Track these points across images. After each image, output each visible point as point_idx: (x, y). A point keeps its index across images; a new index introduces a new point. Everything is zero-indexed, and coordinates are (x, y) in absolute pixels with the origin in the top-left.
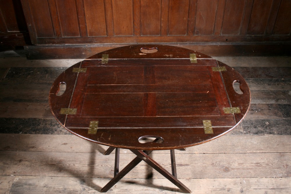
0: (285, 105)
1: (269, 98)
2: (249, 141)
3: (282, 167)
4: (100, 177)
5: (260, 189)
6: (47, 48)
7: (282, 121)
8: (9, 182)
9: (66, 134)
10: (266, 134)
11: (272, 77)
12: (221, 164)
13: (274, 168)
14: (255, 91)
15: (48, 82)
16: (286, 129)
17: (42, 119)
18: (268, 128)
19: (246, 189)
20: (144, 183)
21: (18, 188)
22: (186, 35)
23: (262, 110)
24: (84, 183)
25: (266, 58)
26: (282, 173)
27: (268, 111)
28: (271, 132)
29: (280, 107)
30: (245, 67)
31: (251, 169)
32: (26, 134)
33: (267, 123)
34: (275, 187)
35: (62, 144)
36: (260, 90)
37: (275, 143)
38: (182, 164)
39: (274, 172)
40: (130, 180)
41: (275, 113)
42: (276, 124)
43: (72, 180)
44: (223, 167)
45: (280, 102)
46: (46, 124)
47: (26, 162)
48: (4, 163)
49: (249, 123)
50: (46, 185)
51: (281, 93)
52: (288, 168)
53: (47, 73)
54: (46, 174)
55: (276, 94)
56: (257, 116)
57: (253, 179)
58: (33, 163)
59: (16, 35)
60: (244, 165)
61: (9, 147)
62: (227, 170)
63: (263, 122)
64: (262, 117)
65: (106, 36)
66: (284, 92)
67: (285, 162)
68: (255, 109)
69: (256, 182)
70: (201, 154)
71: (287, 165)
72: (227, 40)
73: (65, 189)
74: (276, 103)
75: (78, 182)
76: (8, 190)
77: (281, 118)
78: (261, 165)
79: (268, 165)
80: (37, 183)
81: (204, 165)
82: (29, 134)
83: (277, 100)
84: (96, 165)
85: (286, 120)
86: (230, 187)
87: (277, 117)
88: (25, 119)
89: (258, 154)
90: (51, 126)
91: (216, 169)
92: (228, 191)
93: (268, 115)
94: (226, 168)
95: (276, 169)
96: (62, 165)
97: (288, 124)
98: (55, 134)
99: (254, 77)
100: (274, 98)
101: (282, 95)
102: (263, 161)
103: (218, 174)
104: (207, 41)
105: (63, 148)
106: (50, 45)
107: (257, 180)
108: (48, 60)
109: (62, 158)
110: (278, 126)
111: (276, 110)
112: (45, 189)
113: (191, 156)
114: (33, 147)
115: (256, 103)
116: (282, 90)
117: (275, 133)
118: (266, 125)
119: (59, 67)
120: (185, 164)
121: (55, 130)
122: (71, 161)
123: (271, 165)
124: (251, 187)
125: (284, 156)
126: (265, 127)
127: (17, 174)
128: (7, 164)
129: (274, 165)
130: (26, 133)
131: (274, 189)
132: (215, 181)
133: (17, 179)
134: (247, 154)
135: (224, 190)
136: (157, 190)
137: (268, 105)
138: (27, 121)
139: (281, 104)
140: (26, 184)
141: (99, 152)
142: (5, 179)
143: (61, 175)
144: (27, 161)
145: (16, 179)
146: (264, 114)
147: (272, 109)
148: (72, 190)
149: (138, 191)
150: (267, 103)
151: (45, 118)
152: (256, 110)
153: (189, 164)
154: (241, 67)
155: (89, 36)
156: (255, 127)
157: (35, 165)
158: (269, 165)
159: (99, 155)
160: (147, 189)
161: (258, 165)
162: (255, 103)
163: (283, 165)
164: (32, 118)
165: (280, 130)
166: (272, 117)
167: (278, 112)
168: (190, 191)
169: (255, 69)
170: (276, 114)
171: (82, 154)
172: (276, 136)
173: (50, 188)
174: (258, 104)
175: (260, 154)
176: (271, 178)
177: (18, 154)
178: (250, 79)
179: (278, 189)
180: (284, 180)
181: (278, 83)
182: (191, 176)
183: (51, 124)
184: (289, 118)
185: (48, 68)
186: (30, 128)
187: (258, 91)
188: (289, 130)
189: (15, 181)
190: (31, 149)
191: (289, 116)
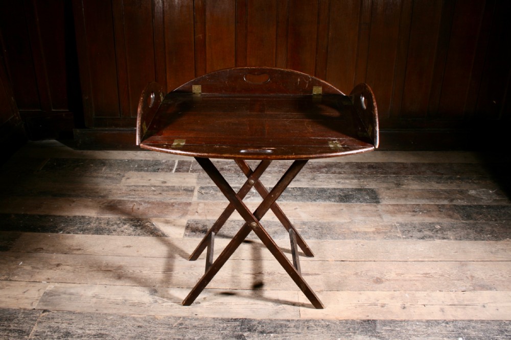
0: (463, 206)
1: (439, 198)
2: (411, 247)
3: (465, 279)
4: (180, 287)
5: (432, 305)
6: (107, 132)
7: (461, 225)
8: (39, 290)
9: (130, 235)
10: (437, 239)
11: (443, 174)
12: (370, 274)
13: (453, 280)
14: (417, 190)
15: (106, 175)
16: (468, 234)
17: (94, 218)
18: (439, 232)
19: (411, 305)
20: (250, 295)
21: (52, 297)
23: (430, 211)
24: (155, 294)
25: (431, 152)
26: (466, 286)
27: (437, 212)
28: (445, 236)
29: (456, 208)
31: (417, 280)
32: (68, 234)
33: (438, 227)
34: (456, 303)
35: (124, 247)
36: (424, 189)
37: (452, 250)
38: (310, 273)
39: (453, 284)
40: (228, 291)
41: (448, 215)
42: (452, 228)
43: (137, 290)
44: (372, 278)
45: (455, 203)
46: (100, 223)
47: (67, 267)
48: (33, 268)
49: (410, 226)
50: (96, 295)
51: (457, 192)
52: (474, 280)
53: (104, 166)
54: (98, 282)
55: (448, 193)
56: (421, 218)
57: (420, 292)
58: (78, 268)
59: (64, 115)
60: (405, 275)
61: (42, 249)
62: (379, 280)
63: (432, 225)
64: (428, 220)
66: (461, 191)
67: (469, 272)
68: (418, 210)
69: (425, 296)
70: (337, 262)
71: (472, 277)
73: (126, 301)
74: (451, 204)
75: (147, 292)
76: (37, 300)
77: (458, 221)
78: (431, 275)
79: (442, 276)
80: (82, 292)
81: (342, 275)
82: (74, 234)
83: (452, 200)
84: (176, 272)
85: (466, 223)
86: (385, 302)
87: (453, 220)
88: (68, 217)
89: (426, 262)
90: (107, 226)
91: (361, 280)
92: (382, 307)
93: (439, 217)
94: (377, 278)
95: (456, 281)
96: (123, 271)
97: (471, 229)
98: (113, 235)
99: (414, 174)
100: (446, 198)
101: (458, 195)
102: (433, 271)
103: (364, 286)
105: (125, 251)
106: (111, 128)
107: (427, 294)
109: (122, 264)
110: (454, 230)
111: (451, 212)
112: (94, 300)
113: (322, 264)
114: (79, 249)
115: (420, 204)
116: (459, 189)
117: (451, 238)
118: (436, 229)
119: (123, 159)
120: (314, 273)
121: (114, 231)
122: (137, 267)
123: (448, 277)
124: (417, 303)
125: (466, 265)
126: (434, 231)
127: (52, 280)
128: (38, 268)
129: (451, 276)
130: (69, 233)
131: (454, 305)
132: (361, 294)
133: (51, 287)
134: (409, 262)
135: (375, 305)
136: (270, 304)
137: (438, 205)
138: (71, 220)
139: (457, 204)
140: (65, 293)
141: (181, 257)
142: (33, 286)
143: (119, 283)
144: (68, 265)
145: (49, 286)
146: (433, 216)
147: (444, 211)
148: (136, 301)
149: (240, 305)
150: (437, 203)
151: (99, 216)
152: (421, 211)
153: (320, 273)
154: (395, 163)
156: (420, 231)
157: (80, 271)
159: (180, 260)
160: (255, 303)
161: (428, 275)
162: (417, 203)
163: (467, 277)
164: (79, 216)
165: (458, 235)
166: (445, 219)
167: (453, 214)
168: (323, 305)
169: (416, 166)
170: (451, 216)
171: (155, 259)
172: (453, 241)
173: (102, 299)
174: (422, 205)
175: (430, 263)
176: (448, 292)
177: (54, 257)
178: (409, 176)
179: (461, 305)
180: (469, 294)
181: (452, 181)
182: (323, 288)
183: (108, 223)
184: (471, 221)
185: (106, 160)
186: (76, 227)
187: (422, 189)
188: (472, 235)
189: (48, 288)
190: (75, 252)
191: (472, 219)
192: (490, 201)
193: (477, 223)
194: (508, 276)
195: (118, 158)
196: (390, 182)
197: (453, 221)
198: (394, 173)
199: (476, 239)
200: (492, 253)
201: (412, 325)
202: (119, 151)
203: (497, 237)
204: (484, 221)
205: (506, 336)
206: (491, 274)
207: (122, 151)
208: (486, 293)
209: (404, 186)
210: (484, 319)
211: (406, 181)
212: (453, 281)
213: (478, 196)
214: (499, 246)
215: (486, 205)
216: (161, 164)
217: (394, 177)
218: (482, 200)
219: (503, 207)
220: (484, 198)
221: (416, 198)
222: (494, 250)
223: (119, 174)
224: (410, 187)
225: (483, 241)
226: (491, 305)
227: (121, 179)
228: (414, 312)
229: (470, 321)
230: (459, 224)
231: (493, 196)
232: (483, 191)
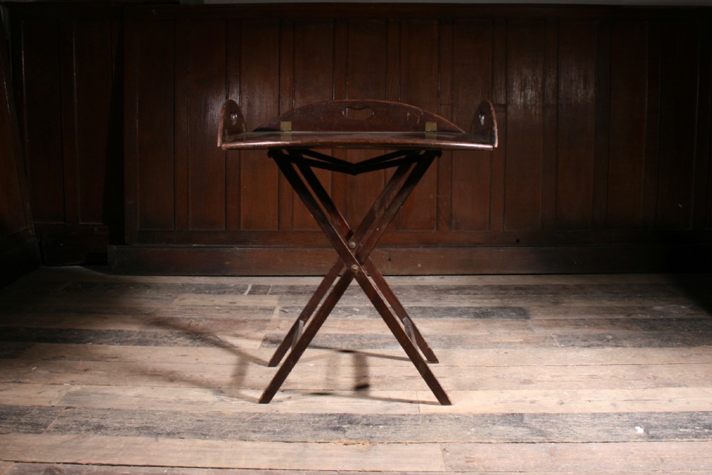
0: (645, 319)
1: (611, 314)
2: (572, 354)
3: (645, 379)
4: (254, 388)
5: (601, 401)
6: (154, 249)
7: (642, 335)
8: (59, 391)
9: (185, 346)
10: (608, 347)
11: (618, 293)
12: (515, 376)
13: (629, 380)
14: (582, 307)
15: (151, 297)
16: (651, 343)
17: (135, 331)
18: (611, 341)
19: (571, 401)
20: (351, 395)
21: (78, 397)
22: (435, 230)
23: (598, 324)
24: (221, 394)
25: (603, 275)
26: (646, 385)
27: (609, 325)
28: (619, 345)
29: (636, 321)
30: (561, 285)
31: (580, 381)
33: (610, 337)
34: (633, 399)
35: (178, 356)
36: (591, 306)
37: (628, 355)
39: (630, 383)
40: (322, 391)
41: (624, 327)
42: (629, 338)
43: (196, 391)
44: (519, 379)
45: (634, 317)
46: (144, 336)
47: (99, 371)
48: (52, 372)
49: (571, 337)
50: (139, 395)
51: (637, 308)
52: (657, 380)
53: (149, 289)
54: (141, 383)
55: (625, 309)
56: (587, 331)
57: (584, 390)
58: (114, 373)
60: (564, 377)
61: (64, 357)
62: (528, 382)
63: (601, 336)
64: (598, 331)
65: (277, 230)
66: (643, 307)
67: (650, 374)
68: (582, 323)
69: (591, 394)
70: (471, 367)
71: (655, 377)
73: (180, 400)
74: (628, 318)
75: (210, 392)
76: (58, 398)
77: (637, 332)
78: (600, 377)
79: (614, 377)
80: (120, 393)
81: (477, 378)
82: (108, 345)
83: (629, 315)
84: (249, 376)
85: (649, 334)
86: (536, 399)
87: (631, 331)
88: (100, 331)
89: (593, 366)
90: (154, 338)
91: (503, 382)
92: (532, 403)
93: (611, 329)
94: (526, 380)
95: (633, 381)
96: (176, 375)
97: (654, 338)
99: (578, 294)
100: (621, 313)
101: (638, 310)
102: (604, 373)
103: (508, 386)
105: (178, 359)
106: (161, 245)
107: (593, 392)
109: (174, 369)
110: (632, 339)
111: (627, 325)
112: (137, 399)
113: (450, 369)
114: (116, 358)
116: (639, 306)
117: (628, 346)
118: (607, 338)
121: (164, 342)
122: (195, 372)
123: (622, 377)
124: (580, 399)
125: (647, 367)
126: (604, 340)
127: (78, 383)
128: (58, 373)
129: (627, 377)
130: (101, 344)
131: (631, 400)
132: (502, 392)
133: (76, 388)
134: (570, 366)
135: (522, 402)
136: (379, 402)
138: (103, 333)
139: (636, 318)
140: (96, 394)
141: (256, 364)
142: (52, 388)
143: (171, 385)
145: (74, 387)
146: (602, 328)
147: (618, 323)
148: (195, 400)
149: (337, 403)
150: (609, 318)
151: (143, 331)
152: (586, 324)
153: (446, 377)
154: (553, 285)
155: (242, 230)
156: (585, 341)
157: (116, 375)
158: (616, 377)
159: (255, 367)
161: (594, 377)
162: (582, 318)
163: (648, 377)
164: (115, 330)
165: (637, 343)
166: (619, 331)
167: (631, 326)
169: (581, 287)
170: (627, 328)
171: (220, 365)
172: (629, 349)
173: (147, 398)
174: (588, 319)
175: (597, 366)
176: (622, 390)
177: (81, 364)
178: (571, 296)
179: (639, 400)
180: (650, 391)
181: (631, 298)
183: (155, 336)
184: (655, 332)
185: (152, 284)
186: (111, 340)
187: (589, 307)
188: (656, 343)
189: (72, 390)
190: (109, 360)
191: (656, 330)
192: (683, 315)
193: (664, 333)
194: (703, 376)
195: (168, 282)
196: (544, 301)
198: (550, 294)
199: (660, 346)
200: (683, 357)
201: (572, 417)
202: (169, 277)
203: (690, 344)
204: (673, 332)
205: (699, 424)
206: (682, 375)
208: (671, 389)
209: (564, 304)
210: (670, 411)
211: (566, 300)
213: (666, 311)
214: (692, 351)
215: (676, 319)
216: (227, 287)
217: (551, 296)
218: (672, 314)
219: (701, 320)
220: (674, 312)
221: (581, 314)
222: (685, 355)
223: (170, 296)
224: (573, 305)
226: (680, 399)
227: (173, 300)
228: (576, 407)
229: (651, 413)
230: (639, 334)
231: (687, 311)
232: (674, 307)
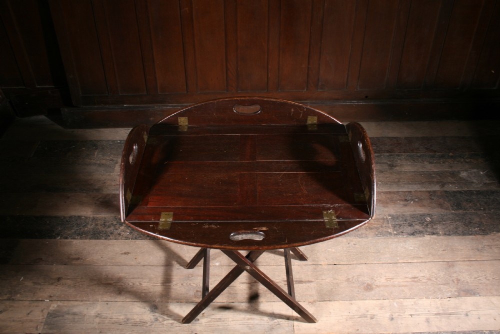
0: (454, 192)
1: (430, 183)
2: (402, 245)
3: (451, 282)
4: (180, 301)
5: (419, 315)
7: (451, 216)
8: (42, 311)
9: (127, 238)
10: (427, 234)
11: (435, 151)
12: (360, 279)
13: (440, 284)
14: (410, 172)
15: (98, 162)
16: (457, 228)
17: (90, 218)
18: (429, 226)
19: (399, 315)
20: (247, 309)
21: (56, 319)
22: (305, 90)
23: (421, 199)
24: (156, 311)
25: (425, 123)
26: (451, 291)
27: (428, 201)
28: (435, 231)
29: (447, 195)
30: (395, 138)
31: (405, 286)
32: (66, 240)
33: (428, 219)
34: (441, 312)
35: (122, 254)
36: (417, 172)
37: (440, 247)
38: (303, 280)
39: (440, 289)
40: (225, 304)
41: (439, 205)
42: (442, 220)
43: (138, 307)
44: (363, 284)
45: (447, 188)
46: (97, 225)
47: (68, 281)
48: (35, 283)
49: (401, 219)
50: (99, 314)
51: (449, 174)
52: (459, 284)
53: (96, 149)
54: (99, 297)
55: (440, 176)
56: (413, 209)
57: (408, 300)
58: (79, 283)
59: (49, 92)
60: (395, 280)
61: (41, 259)
62: (369, 287)
63: (423, 218)
64: (420, 210)
65: (186, 92)
66: (453, 173)
67: (455, 275)
68: (410, 198)
69: (412, 305)
70: (330, 266)
71: (458, 280)
72: (366, 97)
73: (128, 319)
74: (442, 190)
75: (148, 309)
76: (42, 322)
77: (448, 211)
78: (419, 280)
79: (429, 279)
80: (85, 311)
81: (334, 282)
82: (71, 239)
83: (443, 186)
84: (174, 283)
85: (456, 214)
86: (375, 313)
87: (443, 210)
88: (65, 217)
89: (415, 264)
90: (104, 228)
91: (352, 287)
92: (372, 318)
93: (430, 206)
94: (368, 285)
95: (442, 286)
96: (123, 284)
97: (459, 220)
98: (110, 239)
99: (407, 152)
100: (438, 183)
101: (449, 178)
102: (422, 275)
103: (356, 295)
104: (338, 99)
105: (123, 259)
106: (101, 106)
107: (415, 302)
108: (97, 129)
109: (122, 275)
110: (444, 223)
111: (441, 200)
112: (97, 320)
113: (315, 269)
114: (78, 259)
115: (412, 190)
116: (450, 170)
117: (441, 233)
118: (427, 221)
119: (115, 139)
120: (307, 280)
121: (111, 233)
122: (136, 278)
123: (435, 281)
124: (405, 313)
125: (453, 266)
126: (425, 224)
127: (54, 298)
128: (39, 284)
129: (438, 279)
130: (67, 238)
131: (438, 314)
132: (351, 304)
133: (54, 306)
134: (399, 264)
135: (365, 317)
136: (266, 318)
137: (429, 192)
138: (67, 221)
139: (448, 190)
140: (68, 314)
141: (178, 265)
142: (36, 306)
143: (120, 299)
144: (69, 279)
145: (52, 305)
146: (424, 206)
147: (435, 198)
148: (138, 320)
149: (237, 320)
150: (429, 190)
151: (95, 216)
152: (412, 200)
153: (313, 280)
154: (389, 138)
155: (159, 93)
156: (411, 225)
157: (81, 286)
158: (431, 280)
159: (178, 269)
160: (251, 318)
161: (416, 279)
162: (410, 190)
163: (453, 280)
164: (75, 216)
165: (447, 229)
166: (435, 210)
167: (444, 203)
168: (316, 319)
169: (409, 140)
170: (441, 206)
171: (153, 268)
172: (441, 237)
173: (104, 318)
174: (415, 192)
175: (418, 264)
176: (434, 299)
177: (54, 269)
178: (402, 155)
179: (445, 314)
180: (454, 301)
181: (444, 160)
182: (315, 298)
183: (104, 225)
184: (461, 211)
185: (98, 141)
186: (73, 231)
187: (415, 172)
188: (461, 229)
189: (51, 308)
190: (74, 262)
191: (461, 209)
192: (481, 185)
193: (466, 213)
194: (491, 279)
195: (110, 138)
196: (383, 163)
197: (443, 212)
198: (388, 152)
199: (464, 234)
200: (478, 250)
202: (111, 129)
203: (484, 230)
204: (473, 211)
206: (476, 276)
207: (113, 129)
208: (470, 300)
209: (397, 168)
210: (466, 330)
211: (399, 161)
212: (440, 286)
213: (469, 179)
214: (485, 241)
215: (476, 191)
217: (388, 156)
218: (473, 185)
219: (493, 192)
220: (475, 181)
221: (409, 183)
222: (480, 246)
223: (112, 160)
224: (403, 169)
225: (471, 236)
226: (474, 312)
227: (115, 167)
228: (402, 324)
230: (449, 215)
231: (484, 179)
232: (475, 172)
